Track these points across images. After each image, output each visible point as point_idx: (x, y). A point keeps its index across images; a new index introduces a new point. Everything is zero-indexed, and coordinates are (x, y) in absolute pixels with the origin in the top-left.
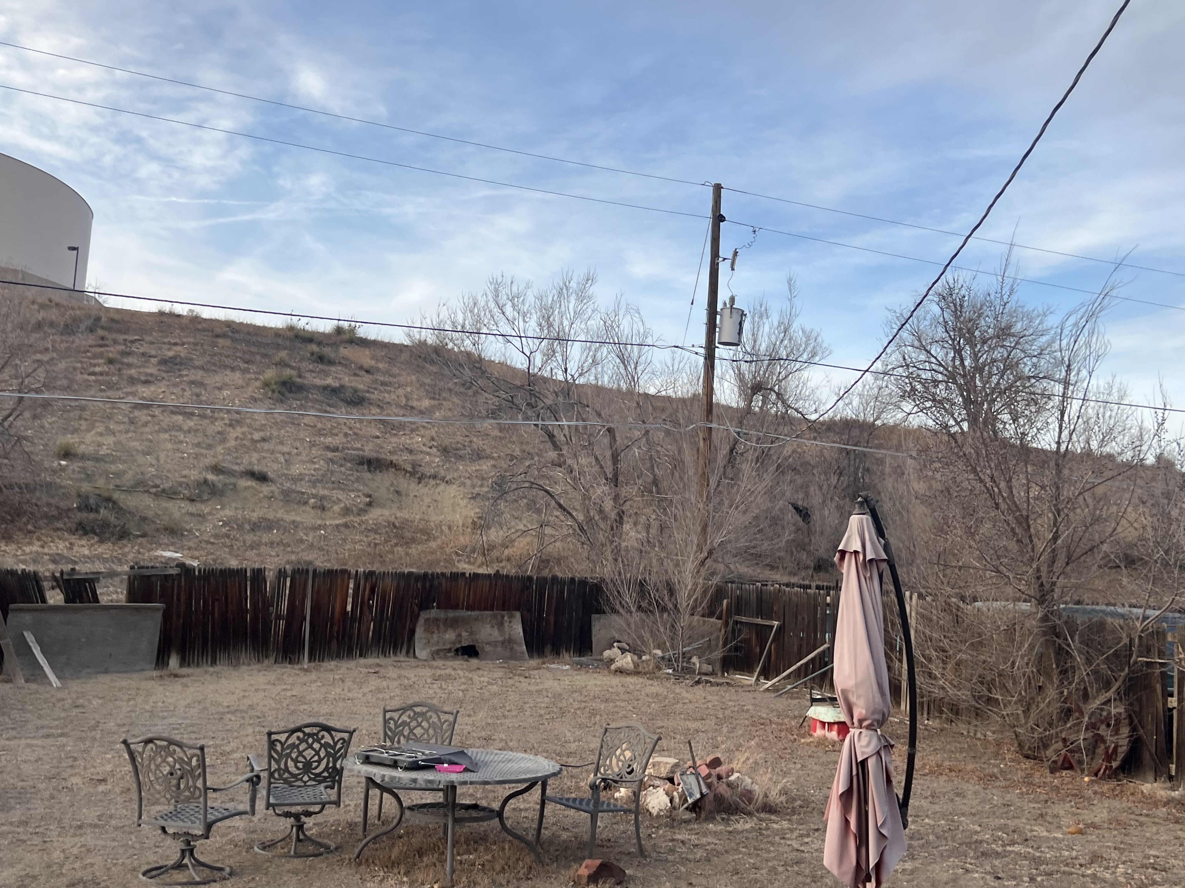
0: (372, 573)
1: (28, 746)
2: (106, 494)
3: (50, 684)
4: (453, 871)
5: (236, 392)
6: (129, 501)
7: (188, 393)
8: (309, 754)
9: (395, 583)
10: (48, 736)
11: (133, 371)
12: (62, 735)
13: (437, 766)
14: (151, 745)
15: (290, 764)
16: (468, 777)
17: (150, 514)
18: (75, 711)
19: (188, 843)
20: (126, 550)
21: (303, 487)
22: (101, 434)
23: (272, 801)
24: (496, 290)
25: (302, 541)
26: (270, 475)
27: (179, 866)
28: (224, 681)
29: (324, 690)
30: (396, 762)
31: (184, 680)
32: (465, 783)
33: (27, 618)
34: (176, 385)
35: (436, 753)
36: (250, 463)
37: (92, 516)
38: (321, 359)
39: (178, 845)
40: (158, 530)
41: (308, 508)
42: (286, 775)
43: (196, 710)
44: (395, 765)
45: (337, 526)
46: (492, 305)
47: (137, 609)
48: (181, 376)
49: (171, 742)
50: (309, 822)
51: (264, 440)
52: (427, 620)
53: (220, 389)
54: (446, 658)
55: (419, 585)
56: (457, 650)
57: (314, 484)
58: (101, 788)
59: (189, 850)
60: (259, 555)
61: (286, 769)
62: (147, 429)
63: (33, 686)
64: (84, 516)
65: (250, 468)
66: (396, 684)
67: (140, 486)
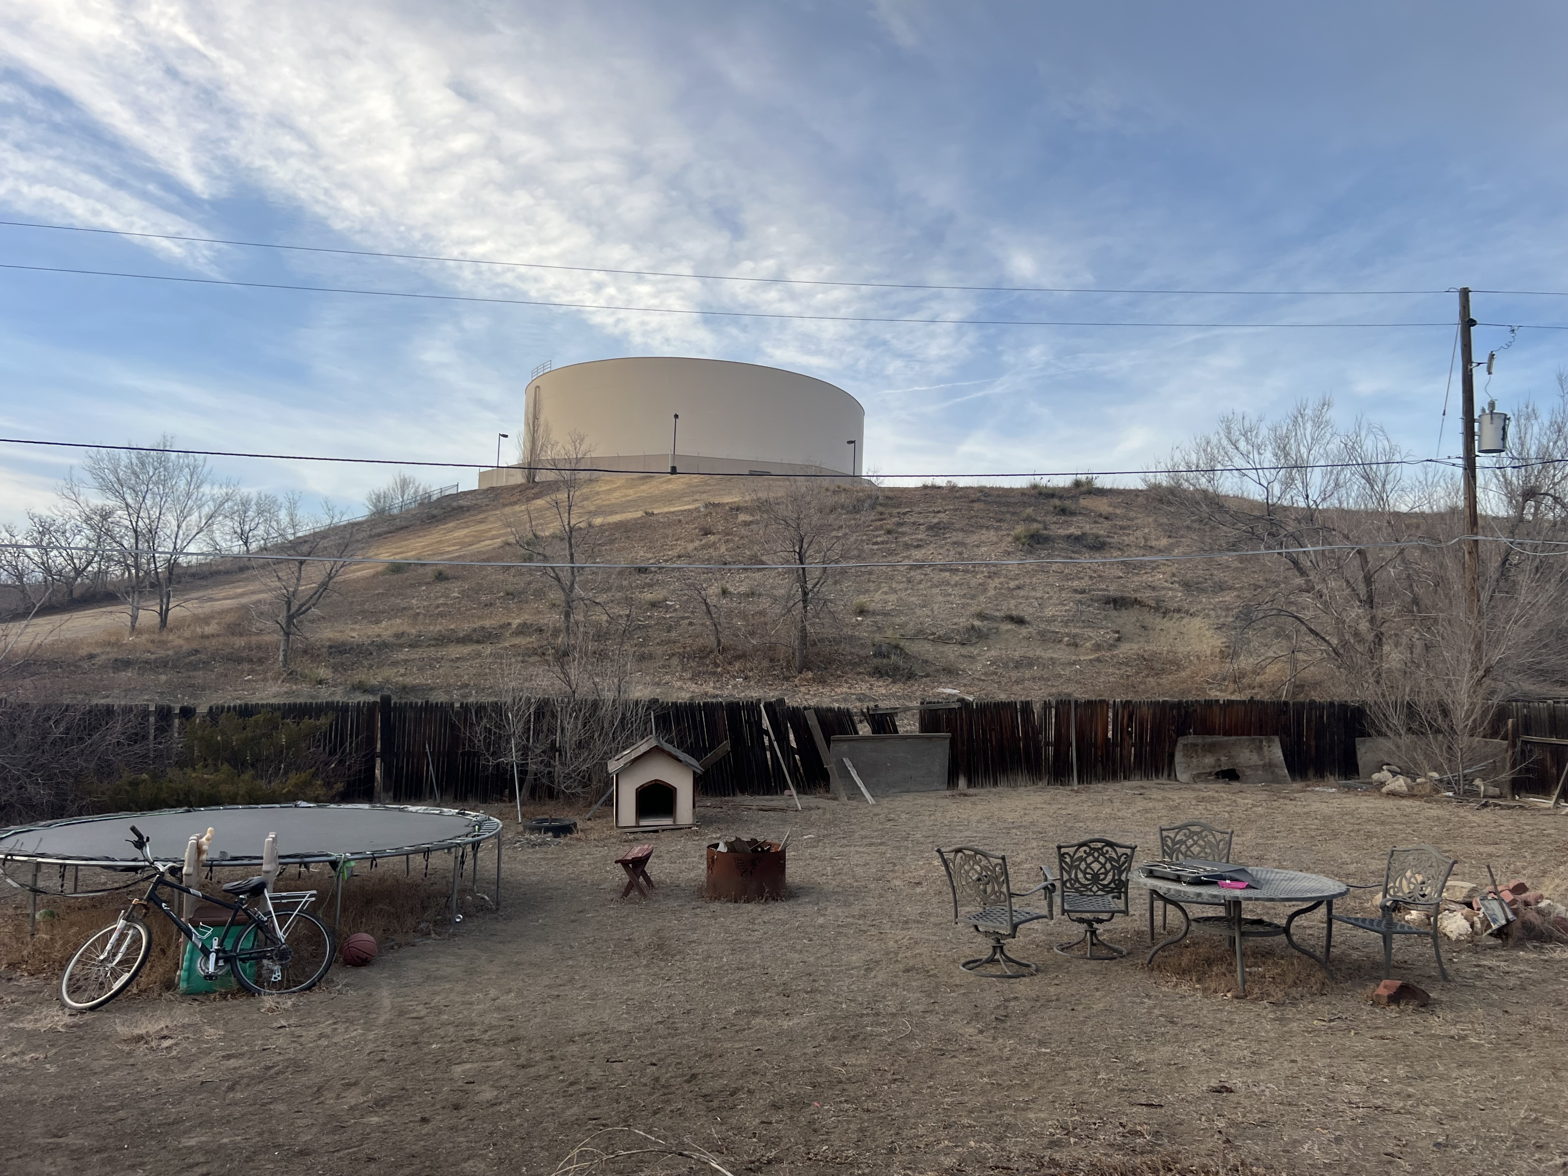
0: (1128, 703)
1: (857, 852)
2: (894, 643)
3: (867, 801)
4: (1244, 982)
5: (992, 547)
6: (913, 648)
7: (952, 553)
8: (1096, 866)
9: (1151, 711)
10: (871, 844)
11: (906, 539)
12: (881, 844)
13: (1220, 882)
14: (960, 854)
15: (1080, 875)
16: (1250, 893)
17: (930, 658)
18: (888, 825)
19: (998, 941)
20: (915, 688)
21: (1056, 627)
22: (886, 593)
23: (1066, 907)
24: (1228, 428)
25: (1060, 676)
26: (1027, 618)
27: (991, 961)
28: (1005, 800)
29: (1095, 809)
30: (1179, 877)
31: (973, 799)
32: (1250, 899)
33: (845, 746)
34: (941, 547)
35: (1217, 870)
36: (1009, 609)
37: (885, 661)
38: (1063, 511)
39: (991, 942)
40: (937, 671)
41: (1063, 646)
42: (1077, 885)
43: (986, 825)
44: (1178, 879)
45: (1091, 660)
46: (1225, 442)
47: (928, 738)
48: (945, 538)
49: (977, 852)
50: (1100, 928)
51: (1019, 587)
52: (1185, 745)
53: (978, 546)
54: (1207, 781)
55: (1175, 712)
56: (1217, 774)
57: (1066, 624)
58: (919, 890)
59: (999, 947)
60: (1023, 689)
61: (1077, 880)
62: (921, 586)
63: (854, 803)
64: (877, 661)
65: (1009, 613)
66: (1161, 804)
67: (920, 634)
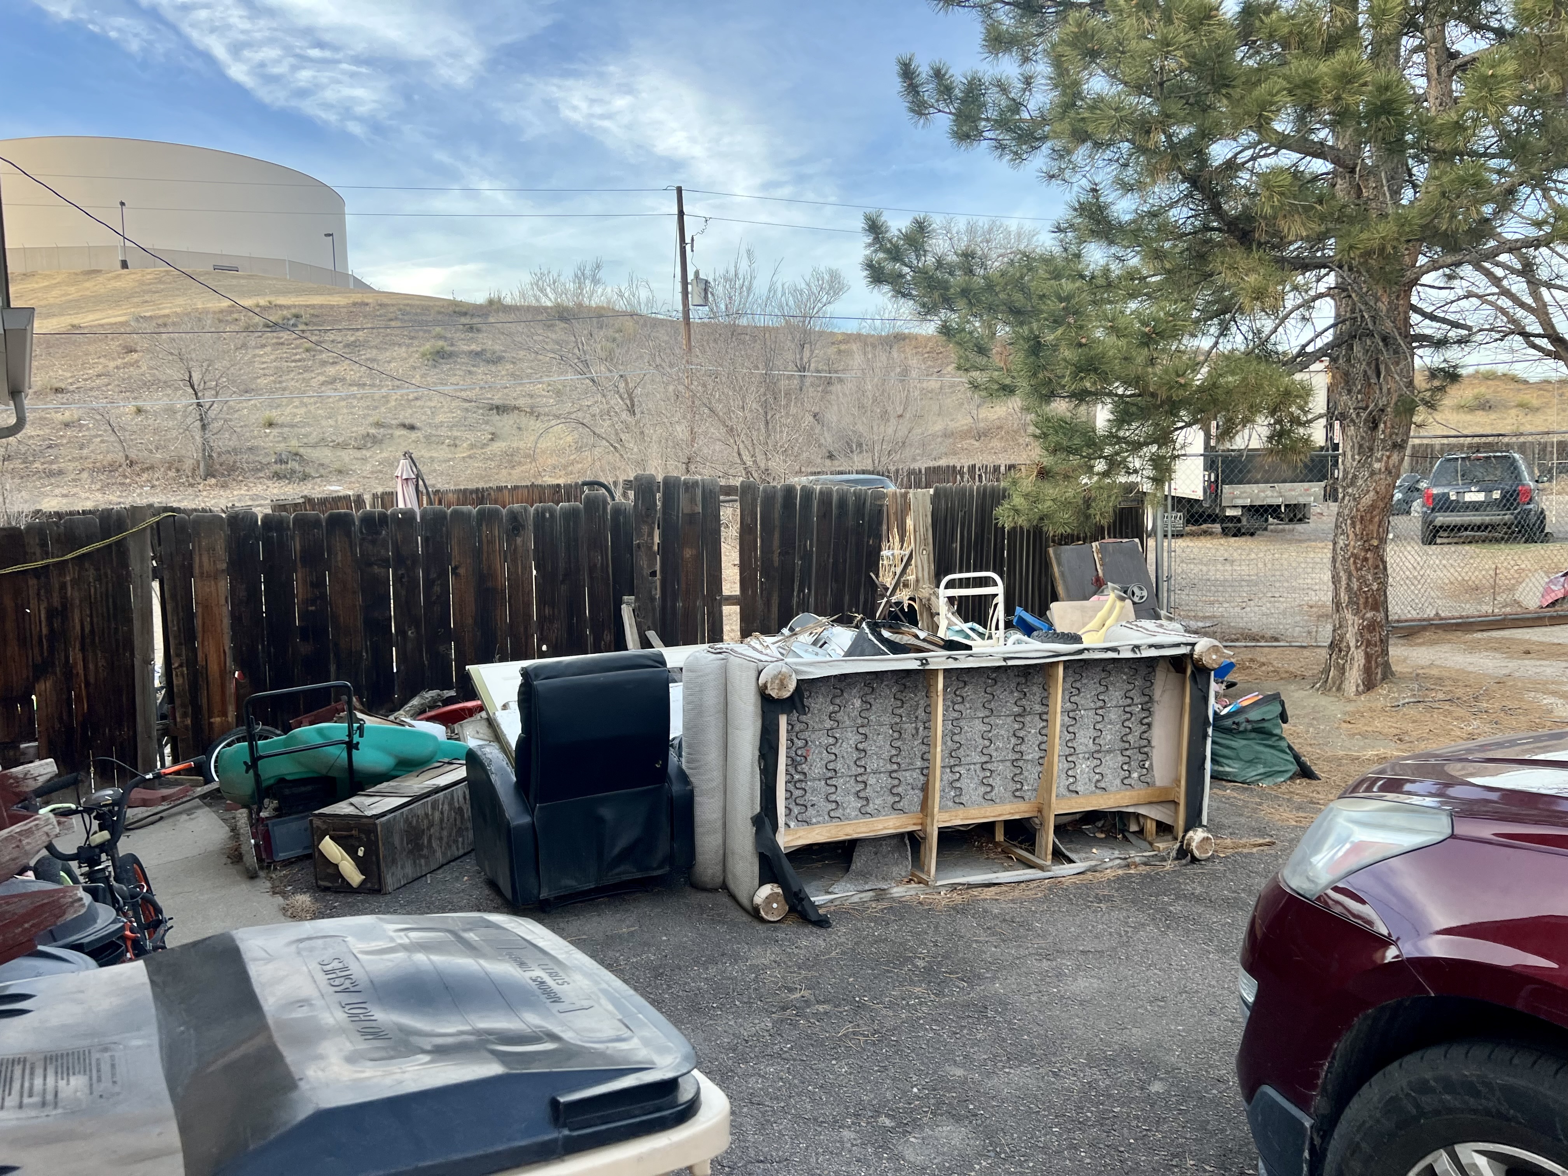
2: (294, 451)
5: (401, 363)
6: (312, 454)
11: (323, 356)
17: (326, 461)
21: (443, 432)
22: (296, 407)
25: (435, 471)
26: (419, 424)
34: (354, 363)
36: (406, 418)
37: (283, 466)
38: (471, 328)
40: (330, 472)
41: (444, 446)
45: (464, 458)
48: (360, 355)
51: (416, 399)
53: (389, 362)
57: (451, 428)
62: (330, 400)
64: (277, 467)
65: (404, 421)
67: (322, 442)
